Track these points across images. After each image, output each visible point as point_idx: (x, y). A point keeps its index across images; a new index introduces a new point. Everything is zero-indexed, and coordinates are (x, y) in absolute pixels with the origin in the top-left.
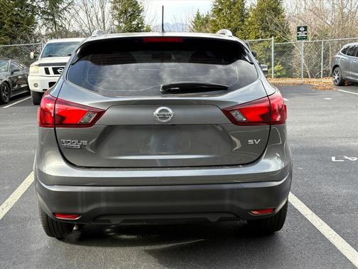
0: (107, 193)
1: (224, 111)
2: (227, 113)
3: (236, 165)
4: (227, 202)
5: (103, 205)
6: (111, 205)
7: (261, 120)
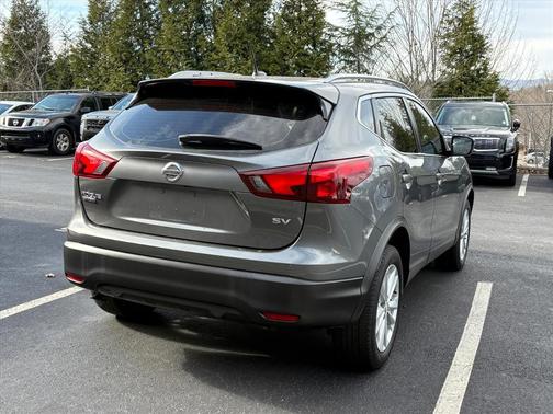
0: (107, 258)
1: (241, 176)
2: (246, 179)
3: (255, 249)
4: (232, 293)
5: (102, 270)
6: (110, 272)
7: (292, 193)
